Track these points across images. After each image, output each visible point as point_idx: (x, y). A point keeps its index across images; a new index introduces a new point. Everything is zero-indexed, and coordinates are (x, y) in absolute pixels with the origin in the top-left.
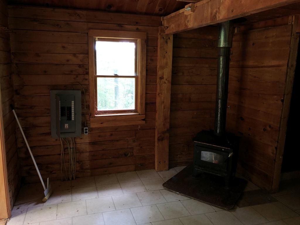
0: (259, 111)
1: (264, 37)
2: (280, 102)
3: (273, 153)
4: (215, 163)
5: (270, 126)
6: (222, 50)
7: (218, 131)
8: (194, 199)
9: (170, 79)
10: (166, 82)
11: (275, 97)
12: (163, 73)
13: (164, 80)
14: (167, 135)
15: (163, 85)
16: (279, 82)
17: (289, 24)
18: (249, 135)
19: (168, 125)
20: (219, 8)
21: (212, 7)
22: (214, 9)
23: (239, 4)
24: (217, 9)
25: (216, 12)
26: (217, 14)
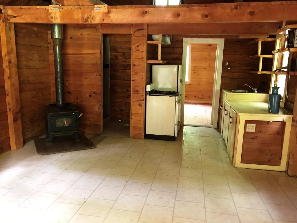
0: (84, 84)
1: (80, 34)
2: (99, 77)
3: (99, 109)
4: (68, 125)
5: (94, 93)
6: (57, 41)
7: (60, 103)
8: (70, 151)
9: (16, 63)
10: (14, 66)
11: (95, 73)
12: (11, 58)
13: (12, 64)
14: (20, 115)
15: (12, 68)
16: (96, 64)
17: (97, 28)
18: (78, 102)
19: (19, 106)
20: (90, 16)
21: (83, 14)
22: (85, 15)
23: (109, 18)
24: (88, 16)
25: (88, 17)
26: (89, 19)
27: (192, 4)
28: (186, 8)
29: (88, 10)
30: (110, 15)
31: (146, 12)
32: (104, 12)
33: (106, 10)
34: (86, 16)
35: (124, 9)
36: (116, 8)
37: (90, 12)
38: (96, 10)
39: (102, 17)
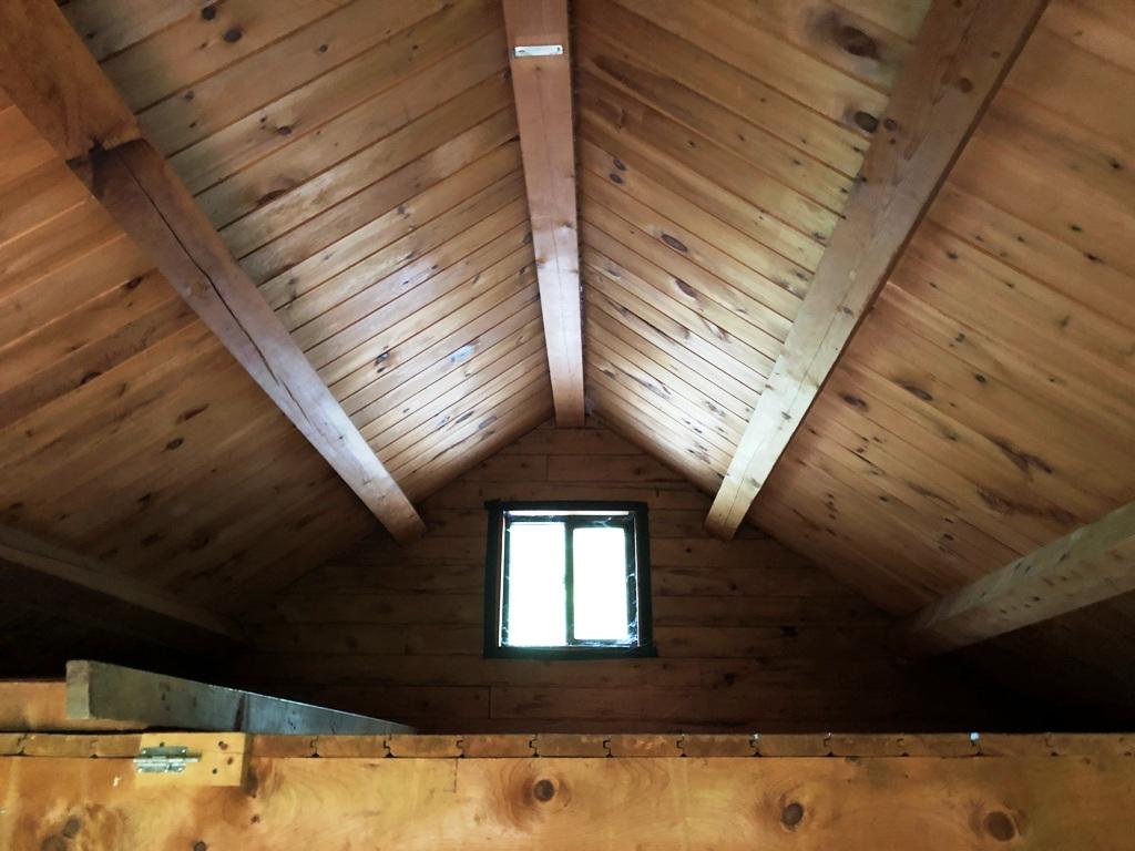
20: (93, 811)
21: (33, 791)
22: (53, 805)
23: (244, 827)
24: (77, 811)
25: (72, 826)
26: (79, 838)
27: (885, 736)
28: (842, 761)
29: (83, 767)
30: (256, 806)
31: (546, 791)
32: (205, 789)
33: (232, 775)
34: (56, 815)
35: (376, 761)
36: (316, 756)
37: (101, 782)
38: (148, 770)
39: (191, 822)
